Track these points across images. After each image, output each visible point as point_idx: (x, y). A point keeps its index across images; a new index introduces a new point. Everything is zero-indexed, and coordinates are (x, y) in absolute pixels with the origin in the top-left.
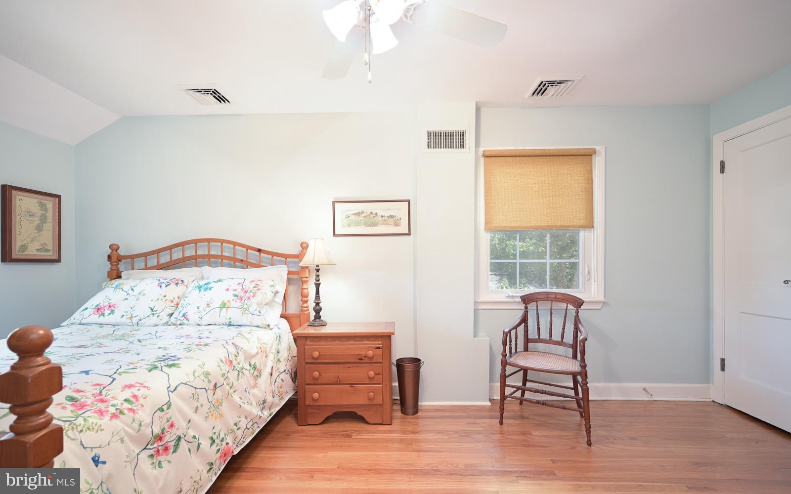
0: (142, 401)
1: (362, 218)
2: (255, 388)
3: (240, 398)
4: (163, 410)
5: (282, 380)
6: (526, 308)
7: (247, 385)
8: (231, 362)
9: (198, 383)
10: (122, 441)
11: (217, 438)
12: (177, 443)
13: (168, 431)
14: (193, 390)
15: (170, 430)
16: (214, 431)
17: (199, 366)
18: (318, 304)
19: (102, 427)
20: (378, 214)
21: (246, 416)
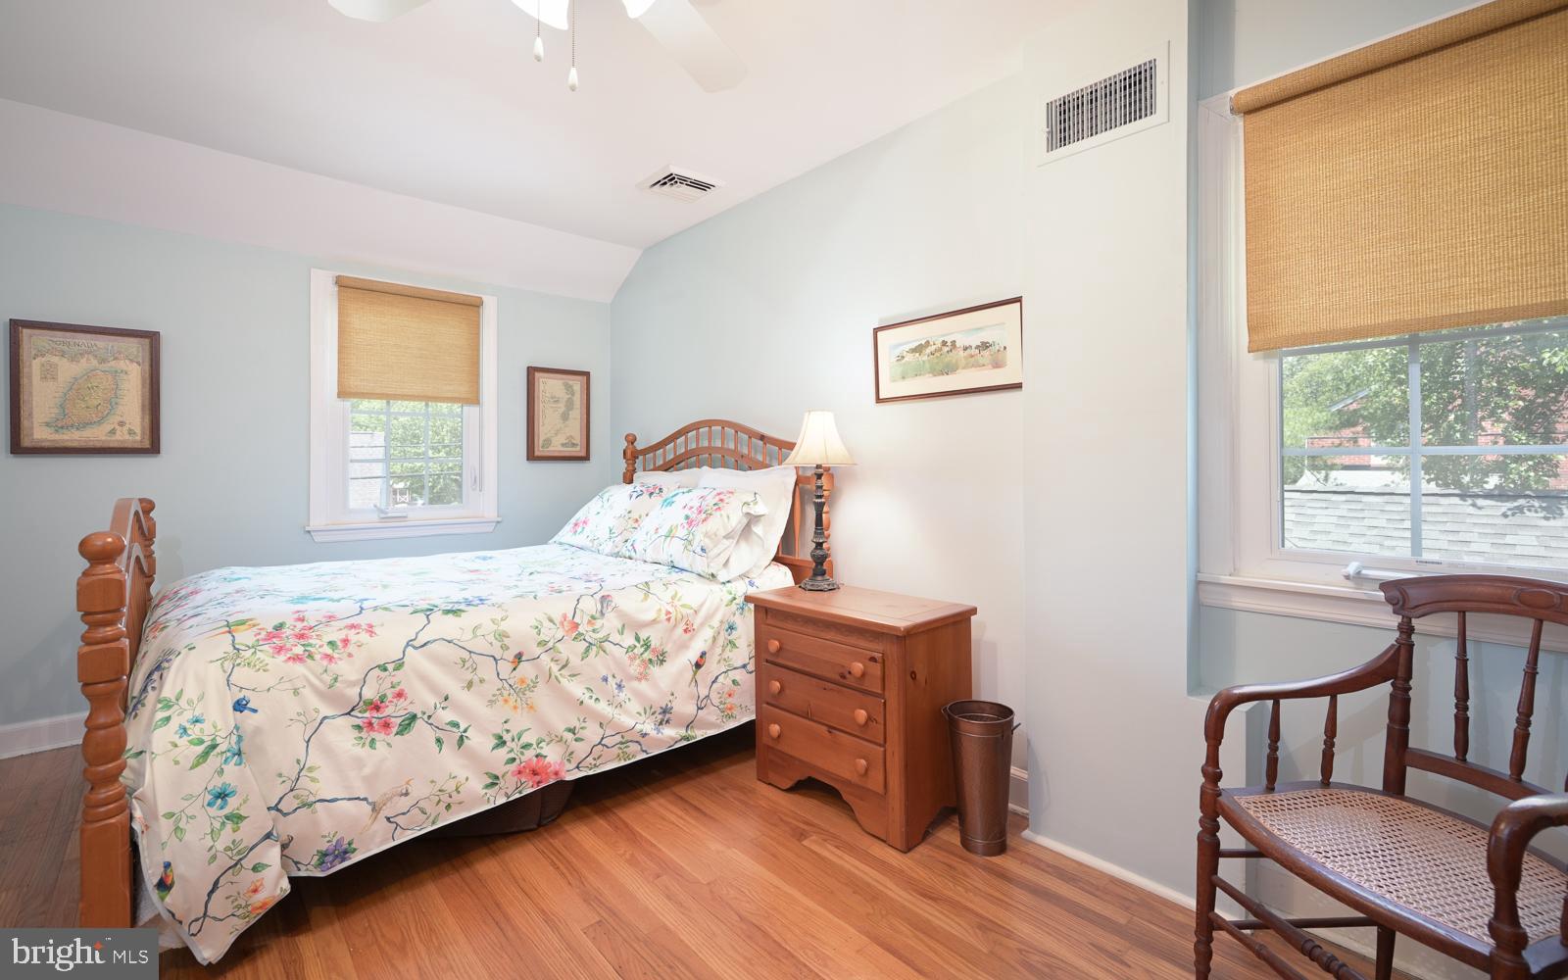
0: (351, 648)
1: (925, 358)
2: (643, 681)
3: (589, 689)
4: (386, 670)
5: (734, 681)
6: (1407, 630)
7: (614, 671)
8: (576, 626)
9: (478, 645)
10: (296, 692)
11: (513, 740)
12: (407, 722)
13: (391, 702)
14: (466, 655)
15: (395, 700)
16: (506, 726)
17: (493, 621)
18: (819, 545)
19: (267, 667)
20: (958, 345)
21: (601, 724)
